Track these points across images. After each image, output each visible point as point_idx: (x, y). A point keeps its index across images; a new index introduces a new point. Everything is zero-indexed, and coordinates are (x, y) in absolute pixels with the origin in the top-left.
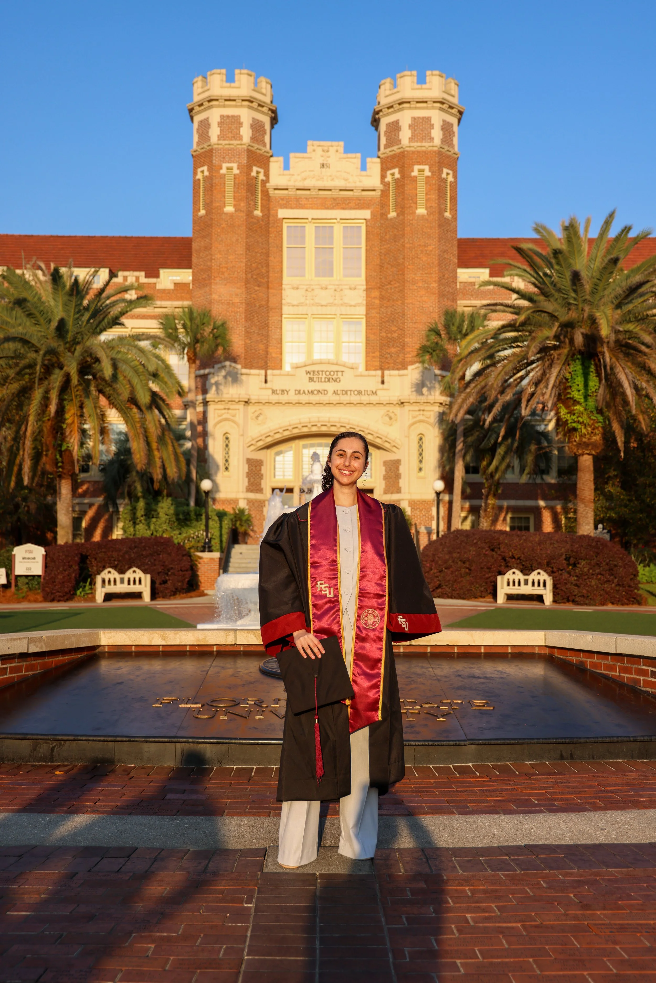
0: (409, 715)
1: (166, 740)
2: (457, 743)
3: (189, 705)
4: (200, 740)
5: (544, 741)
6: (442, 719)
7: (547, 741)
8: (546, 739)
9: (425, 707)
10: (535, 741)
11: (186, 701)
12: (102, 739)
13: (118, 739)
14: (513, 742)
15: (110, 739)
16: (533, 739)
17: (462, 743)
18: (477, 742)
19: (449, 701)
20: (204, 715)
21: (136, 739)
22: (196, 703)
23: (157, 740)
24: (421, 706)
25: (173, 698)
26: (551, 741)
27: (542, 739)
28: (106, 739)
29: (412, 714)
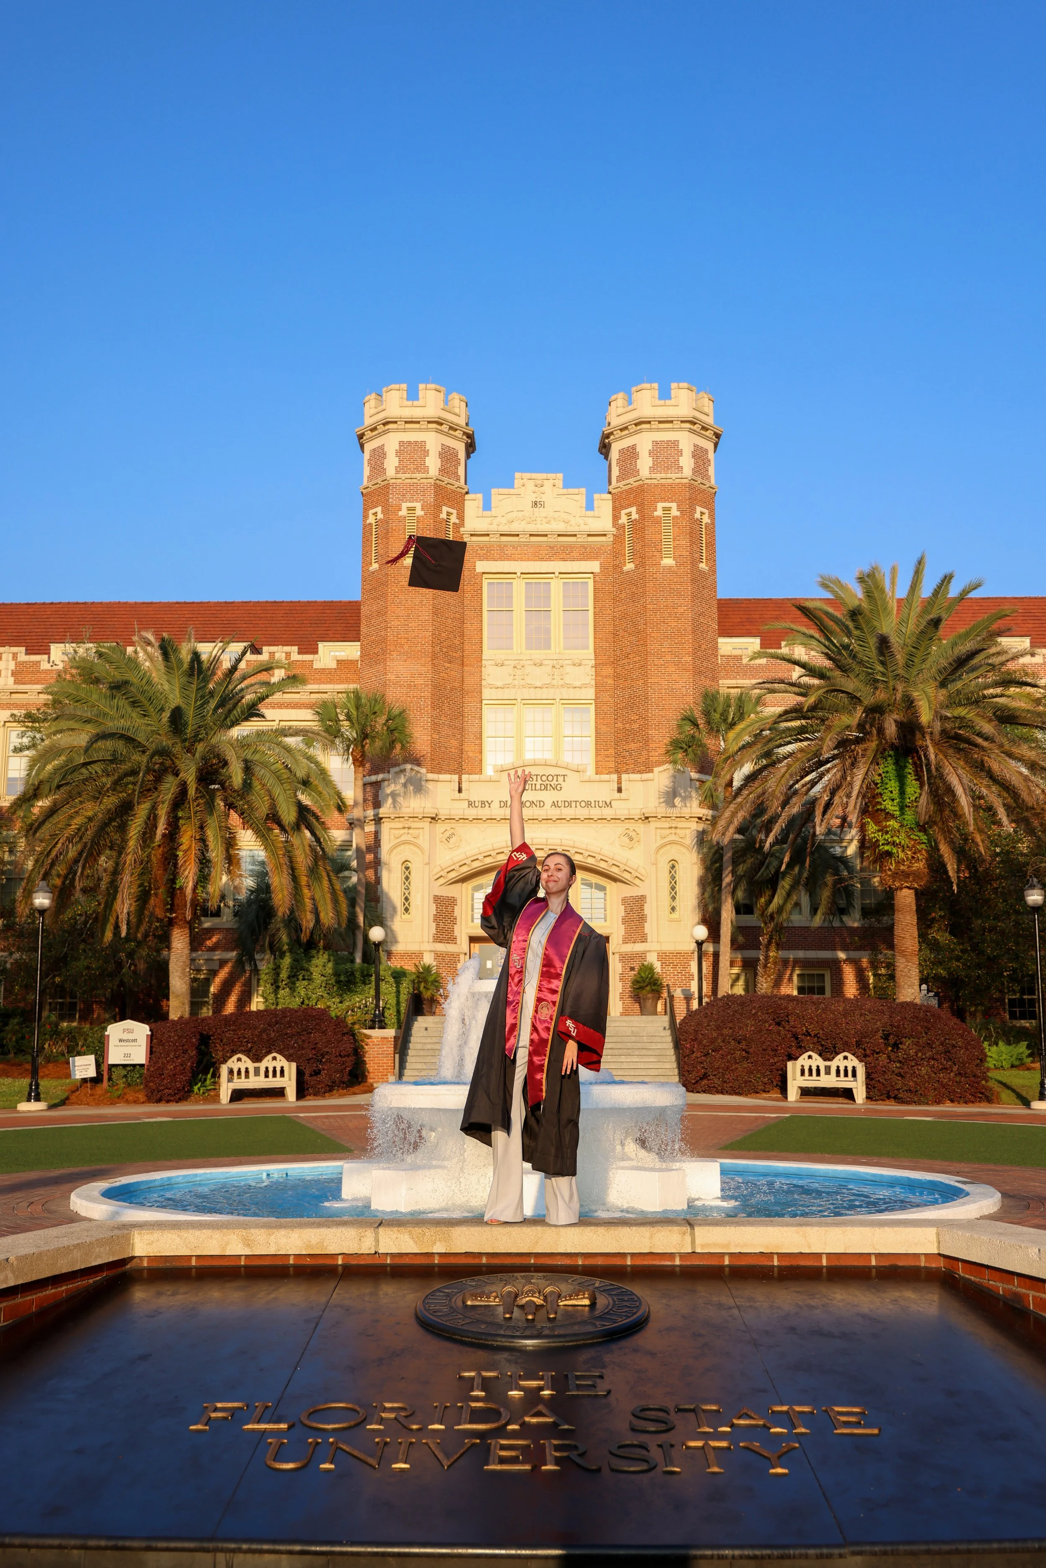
0: (711, 1456)
1: (191, 1545)
2: (825, 1551)
3: (263, 1426)
4: (265, 1547)
5: (1013, 1545)
6: (780, 1470)
7: (1020, 1545)
8: (1016, 1540)
9: (739, 1426)
10: (995, 1546)
11: (258, 1412)
12: (56, 1542)
13: (92, 1543)
14: (946, 1547)
15: (72, 1542)
16: (989, 1541)
17: (836, 1551)
18: (868, 1548)
19: (785, 1408)
20: (287, 1462)
21: (128, 1543)
22: (278, 1421)
23: (172, 1545)
24: (732, 1426)
25: (236, 1405)
26: (1029, 1545)
27: (1009, 1540)
28: (64, 1542)
29: (714, 1448)
